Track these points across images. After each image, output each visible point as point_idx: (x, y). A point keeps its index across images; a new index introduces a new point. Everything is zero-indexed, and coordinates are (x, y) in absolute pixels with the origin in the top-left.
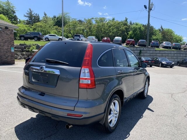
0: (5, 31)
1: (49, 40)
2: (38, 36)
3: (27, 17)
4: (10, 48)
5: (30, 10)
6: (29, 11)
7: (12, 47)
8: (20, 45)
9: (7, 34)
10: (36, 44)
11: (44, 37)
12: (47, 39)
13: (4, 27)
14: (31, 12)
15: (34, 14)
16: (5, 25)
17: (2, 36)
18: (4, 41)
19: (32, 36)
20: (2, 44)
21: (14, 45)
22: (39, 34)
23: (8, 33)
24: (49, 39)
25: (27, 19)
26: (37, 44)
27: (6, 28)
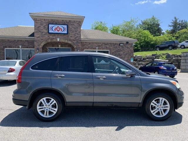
0: (126, 46)
1: (185, 48)
2: (173, 44)
3: (172, 26)
4: (130, 59)
5: (175, 18)
6: (174, 20)
7: (132, 58)
8: (153, 55)
9: (128, 48)
10: (166, 54)
11: (179, 44)
12: (183, 47)
13: (126, 43)
14: (176, 20)
15: (179, 22)
16: (126, 41)
17: (123, 50)
18: (125, 53)
19: (167, 45)
20: (123, 56)
21: (133, 56)
22: (174, 43)
23: (129, 46)
24: (185, 46)
25: (172, 28)
26: (168, 53)
27: (127, 43)
